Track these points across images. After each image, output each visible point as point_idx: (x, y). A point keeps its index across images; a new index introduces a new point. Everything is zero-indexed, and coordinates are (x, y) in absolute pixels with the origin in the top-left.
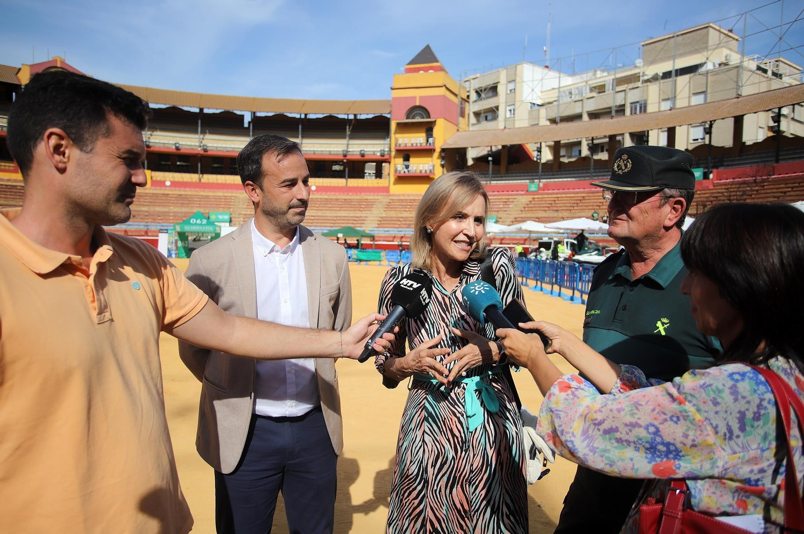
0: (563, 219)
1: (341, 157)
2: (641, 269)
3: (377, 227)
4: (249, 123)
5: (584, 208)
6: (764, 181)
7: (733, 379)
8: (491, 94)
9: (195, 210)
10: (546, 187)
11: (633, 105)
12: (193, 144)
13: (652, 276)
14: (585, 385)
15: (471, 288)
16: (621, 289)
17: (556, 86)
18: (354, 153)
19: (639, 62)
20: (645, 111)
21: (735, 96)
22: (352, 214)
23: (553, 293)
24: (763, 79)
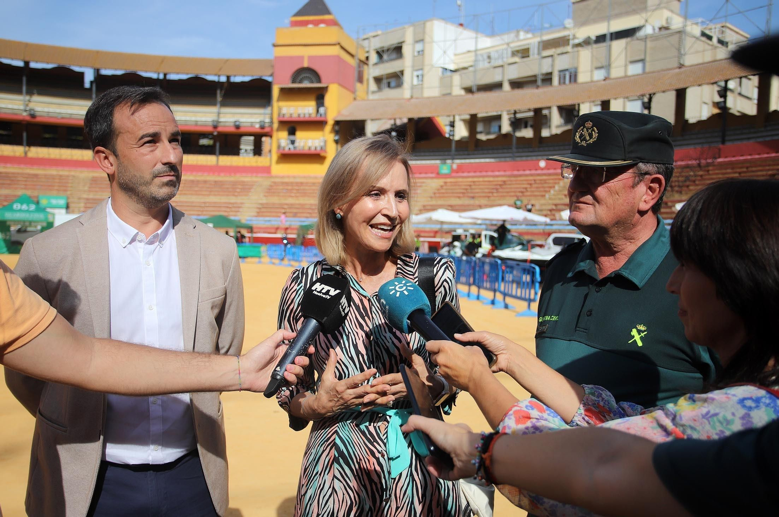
0: (480, 207)
1: (210, 129)
2: (609, 265)
3: (256, 216)
4: (92, 83)
5: (505, 194)
6: (708, 165)
7: (744, 406)
8: (394, 56)
9: (20, 192)
10: (460, 169)
11: (562, 73)
12: (15, 107)
13: (625, 274)
14: (549, 415)
15: (390, 288)
16: (584, 290)
17: (473, 48)
18: (227, 124)
19: (569, 23)
20: (575, 80)
21: (676, 65)
22: (223, 199)
23: (471, 295)
24: (707, 47)
